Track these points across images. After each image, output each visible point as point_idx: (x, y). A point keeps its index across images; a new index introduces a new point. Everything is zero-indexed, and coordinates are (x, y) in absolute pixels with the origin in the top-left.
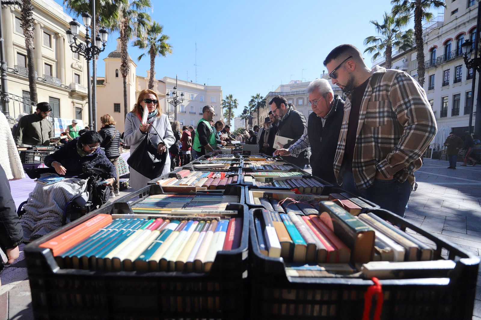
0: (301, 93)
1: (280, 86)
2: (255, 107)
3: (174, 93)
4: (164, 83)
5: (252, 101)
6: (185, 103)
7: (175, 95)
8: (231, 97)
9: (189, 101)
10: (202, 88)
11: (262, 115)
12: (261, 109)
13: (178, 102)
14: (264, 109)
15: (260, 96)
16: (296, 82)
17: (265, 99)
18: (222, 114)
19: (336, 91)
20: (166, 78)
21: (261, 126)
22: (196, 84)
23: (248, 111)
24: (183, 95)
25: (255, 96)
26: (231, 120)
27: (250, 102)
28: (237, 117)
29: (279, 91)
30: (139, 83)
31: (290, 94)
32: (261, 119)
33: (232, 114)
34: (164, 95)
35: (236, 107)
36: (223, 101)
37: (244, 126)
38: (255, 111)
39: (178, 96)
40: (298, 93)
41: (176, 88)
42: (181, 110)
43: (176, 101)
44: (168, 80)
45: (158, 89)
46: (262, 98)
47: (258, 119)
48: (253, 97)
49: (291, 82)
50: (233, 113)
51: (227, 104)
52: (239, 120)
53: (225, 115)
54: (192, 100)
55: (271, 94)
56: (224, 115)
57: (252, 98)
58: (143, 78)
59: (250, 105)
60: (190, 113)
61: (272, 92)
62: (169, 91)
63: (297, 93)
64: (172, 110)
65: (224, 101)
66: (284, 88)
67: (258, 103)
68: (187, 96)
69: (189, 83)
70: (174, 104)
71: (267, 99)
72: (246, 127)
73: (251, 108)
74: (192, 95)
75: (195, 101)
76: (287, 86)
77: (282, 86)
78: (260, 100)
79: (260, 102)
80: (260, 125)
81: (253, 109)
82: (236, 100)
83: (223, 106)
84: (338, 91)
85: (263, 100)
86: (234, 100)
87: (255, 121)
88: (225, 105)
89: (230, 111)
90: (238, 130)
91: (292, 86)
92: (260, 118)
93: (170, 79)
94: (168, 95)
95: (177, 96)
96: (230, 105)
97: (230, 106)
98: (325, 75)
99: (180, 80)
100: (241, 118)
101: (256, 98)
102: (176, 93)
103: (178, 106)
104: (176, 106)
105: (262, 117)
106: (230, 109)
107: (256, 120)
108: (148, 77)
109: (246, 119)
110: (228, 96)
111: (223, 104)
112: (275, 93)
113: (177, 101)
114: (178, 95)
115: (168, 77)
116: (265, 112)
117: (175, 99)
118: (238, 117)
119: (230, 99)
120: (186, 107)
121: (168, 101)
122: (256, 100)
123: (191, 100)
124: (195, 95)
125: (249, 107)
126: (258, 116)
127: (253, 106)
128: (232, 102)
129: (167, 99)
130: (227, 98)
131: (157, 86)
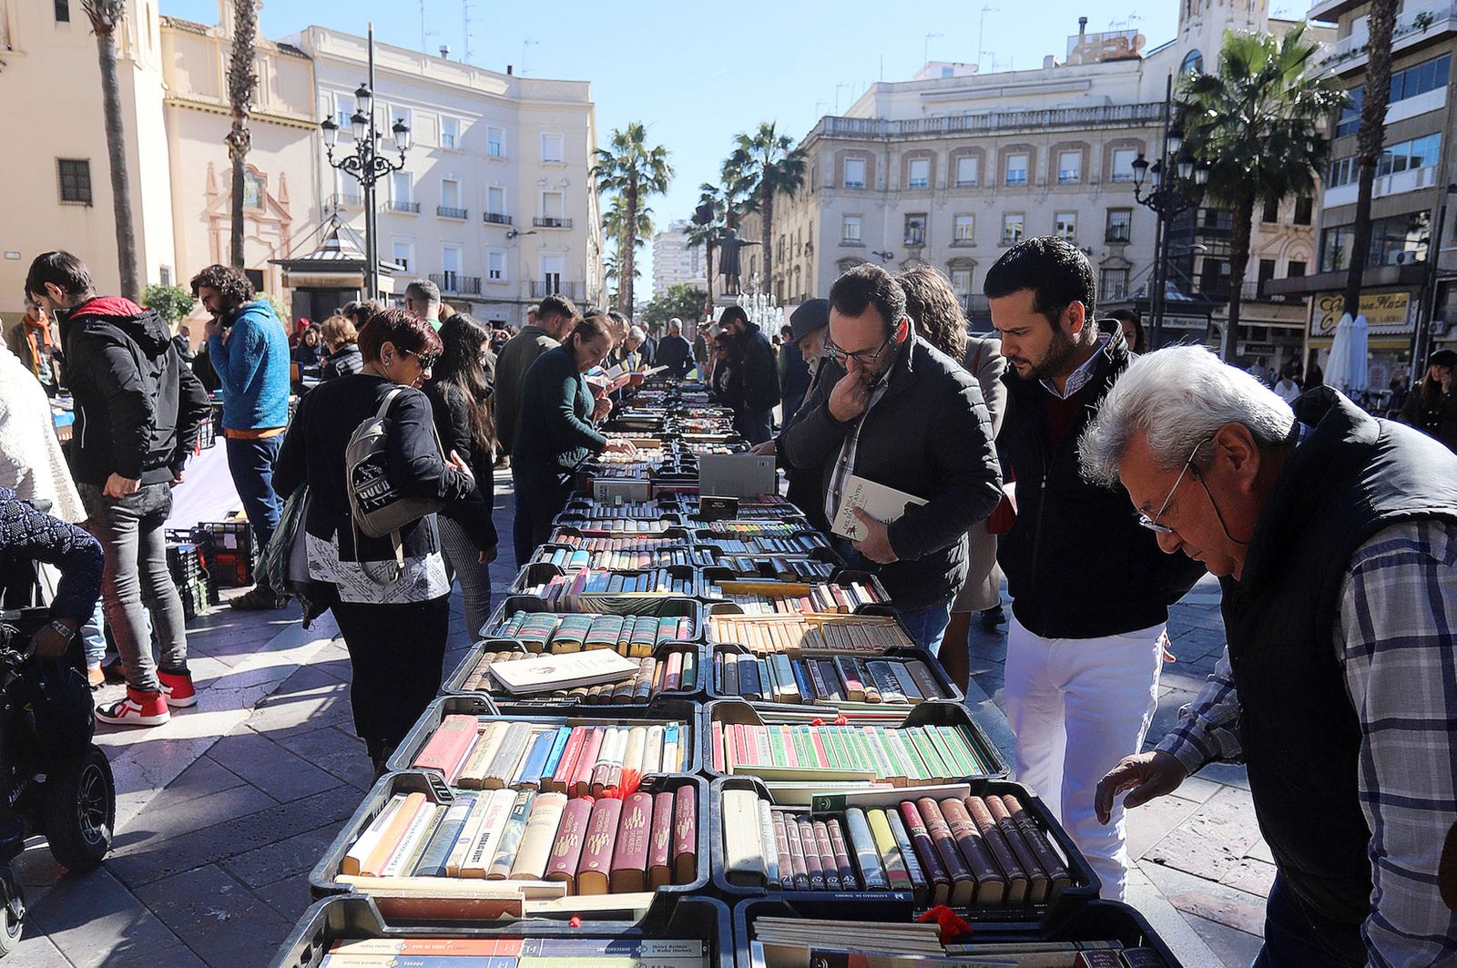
0: (970, 124)
1: (875, 89)
2: (752, 189)
3: (358, 119)
4: (306, 57)
5: (741, 158)
6: (418, 165)
7: (367, 127)
8: (638, 134)
9: (435, 153)
10: (499, 88)
11: (785, 226)
12: (781, 201)
13: (379, 164)
14: (797, 198)
15: (778, 134)
16: (951, 71)
17: (801, 152)
18: (594, 220)
19: (1136, 120)
20: (313, 31)
21: (779, 279)
22: (467, 69)
23: (720, 205)
24: (404, 130)
25: (753, 134)
26: (637, 248)
27: (729, 163)
28: (666, 231)
29: (868, 111)
30: (178, 55)
31: (922, 128)
32: (781, 244)
33: (644, 218)
34: (307, 118)
35: (662, 186)
36: (600, 157)
37: (699, 274)
38: (750, 205)
39: (378, 136)
40: (956, 125)
41: (367, 95)
42: (394, 198)
43: (369, 158)
44: (327, 46)
45: (278, 87)
46: (785, 142)
47: (767, 249)
48: (744, 139)
49: (925, 68)
50: (648, 213)
51: (618, 173)
52: (674, 243)
53: (610, 223)
54: (448, 146)
55: (830, 126)
56: (605, 224)
57: (738, 146)
58: (200, 30)
59: (727, 175)
60: (439, 211)
61: (835, 119)
62: (332, 101)
63: (955, 128)
64: (351, 198)
65: (607, 154)
66: (895, 97)
67: (769, 168)
68: (426, 128)
69: (434, 59)
70: (361, 173)
71: (812, 152)
72: (710, 281)
73: (731, 194)
74: (450, 124)
75: (463, 151)
76: (906, 88)
77: (885, 89)
78: (777, 156)
79: (774, 163)
80: (773, 273)
81: (742, 197)
82: (659, 151)
83: (600, 180)
84: (1144, 120)
85: (792, 155)
86: (653, 154)
87: (754, 256)
88: (610, 175)
89: (633, 206)
90: (672, 293)
91: (929, 92)
92: (773, 243)
93: (334, 40)
94: (328, 125)
95: (375, 135)
96: (634, 174)
97: (634, 182)
98: (1089, 40)
99: (384, 46)
100: (686, 238)
101: (759, 144)
102: (368, 118)
103: (381, 184)
104: (372, 184)
105: (783, 236)
106: (633, 194)
107: (759, 250)
108: (222, 24)
109: (710, 247)
110: (623, 131)
111: (599, 171)
112: (850, 120)
113: (374, 158)
114: (378, 129)
115: (324, 30)
116: (800, 215)
117: (367, 150)
118: (674, 230)
119: (632, 145)
120: (419, 183)
121: (330, 155)
122: (758, 156)
123: (445, 151)
124: (464, 125)
125: (723, 188)
126: (767, 234)
127: (744, 184)
128: (641, 161)
129: (325, 150)
130: (620, 141)
131: (272, 72)
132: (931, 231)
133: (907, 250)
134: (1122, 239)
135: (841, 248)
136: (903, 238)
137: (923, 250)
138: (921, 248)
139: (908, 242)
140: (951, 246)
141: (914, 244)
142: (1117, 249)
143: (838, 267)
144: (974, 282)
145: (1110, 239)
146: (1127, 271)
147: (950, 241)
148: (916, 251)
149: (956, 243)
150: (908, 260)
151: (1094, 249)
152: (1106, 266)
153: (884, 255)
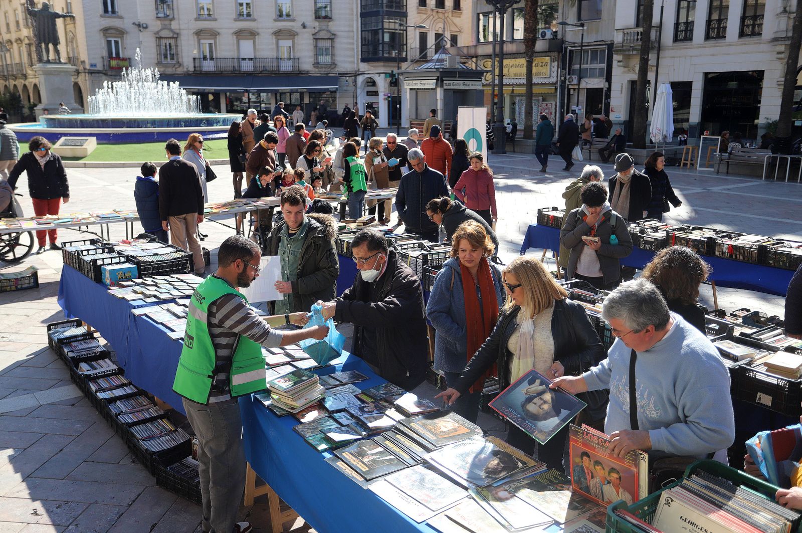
132: (178, 8)
133: (159, 22)
134: (326, 17)
135: (102, 19)
136: (155, 12)
137: (173, 23)
138: (171, 20)
139: (160, 15)
140: (197, 19)
141: (165, 17)
142: (324, 23)
143: (102, 34)
144: (218, 48)
145: (317, 17)
146: (332, 39)
147: (195, 16)
148: (167, 22)
149: (199, 18)
150: (161, 30)
151: (307, 23)
152: (317, 37)
153: (139, 25)
